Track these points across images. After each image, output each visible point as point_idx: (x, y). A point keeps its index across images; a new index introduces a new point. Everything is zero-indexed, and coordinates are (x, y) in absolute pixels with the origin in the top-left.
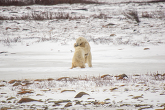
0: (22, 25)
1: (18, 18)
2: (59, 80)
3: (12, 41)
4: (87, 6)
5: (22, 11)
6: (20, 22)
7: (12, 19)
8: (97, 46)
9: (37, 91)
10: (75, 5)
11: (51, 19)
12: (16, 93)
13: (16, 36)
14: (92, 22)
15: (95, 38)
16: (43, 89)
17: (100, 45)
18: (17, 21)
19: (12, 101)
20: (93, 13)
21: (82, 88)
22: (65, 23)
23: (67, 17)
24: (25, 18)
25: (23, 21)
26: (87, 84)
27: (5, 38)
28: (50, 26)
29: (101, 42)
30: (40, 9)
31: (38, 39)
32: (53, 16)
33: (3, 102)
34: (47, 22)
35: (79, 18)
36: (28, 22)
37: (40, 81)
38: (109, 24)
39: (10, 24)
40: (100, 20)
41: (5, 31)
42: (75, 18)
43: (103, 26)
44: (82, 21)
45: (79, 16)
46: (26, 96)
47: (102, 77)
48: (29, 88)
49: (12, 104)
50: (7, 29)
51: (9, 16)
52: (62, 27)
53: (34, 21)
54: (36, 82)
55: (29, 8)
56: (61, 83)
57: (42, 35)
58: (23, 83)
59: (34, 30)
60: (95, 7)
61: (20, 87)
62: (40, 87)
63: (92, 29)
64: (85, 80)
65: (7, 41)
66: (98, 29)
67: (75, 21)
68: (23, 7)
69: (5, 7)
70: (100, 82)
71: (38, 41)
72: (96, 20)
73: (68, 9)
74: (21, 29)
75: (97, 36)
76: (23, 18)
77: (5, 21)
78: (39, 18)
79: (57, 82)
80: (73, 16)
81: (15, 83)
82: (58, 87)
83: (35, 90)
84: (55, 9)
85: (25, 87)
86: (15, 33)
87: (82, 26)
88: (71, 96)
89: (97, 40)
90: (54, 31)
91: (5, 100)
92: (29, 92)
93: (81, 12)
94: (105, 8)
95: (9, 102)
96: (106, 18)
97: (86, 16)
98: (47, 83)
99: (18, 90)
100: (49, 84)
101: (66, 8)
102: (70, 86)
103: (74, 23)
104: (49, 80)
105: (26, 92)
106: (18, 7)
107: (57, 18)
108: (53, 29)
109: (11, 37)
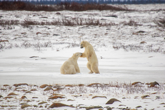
0: (52, 30)
1: (48, 24)
2: (89, 86)
3: (42, 46)
4: (117, 13)
5: (52, 16)
6: (50, 27)
7: (43, 24)
8: (127, 53)
9: (69, 96)
10: (104, 11)
11: (81, 25)
12: (47, 98)
13: (47, 41)
14: (122, 29)
15: (125, 45)
16: (74, 94)
17: (130, 52)
18: (48, 26)
19: (44, 105)
20: (123, 20)
21: (113, 94)
22: (95, 29)
23: (97, 24)
24: (55, 23)
25: (54, 26)
26: (119, 91)
27: (36, 42)
28: (80, 32)
29: (131, 49)
30: (70, 15)
31: (68, 45)
32: (84, 22)
33: (35, 106)
34: (77, 28)
35: (110, 25)
36: (58, 28)
37: (71, 86)
38: (140, 32)
39: (41, 29)
40: (130, 27)
41: (36, 36)
42: (105, 25)
43: (134, 34)
44: (113, 27)
45: (109, 22)
46: (57, 101)
47: (133, 84)
48: (61, 93)
49: (44, 108)
50: (37, 34)
51: (40, 21)
52: (92, 33)
53: (64, 27)
54: (67, 87)
55: (59, 14)
56: (92, 89)
57: (72, 41)
58: (54, 87)
59: (64, 36)
60: (125, 14)
61: (51, 91)
62: (72, 93)
63: (122, 36)
64: (117, 86)
65: (38, 46)
66: (128, 36)
67: (105, 28)
68: (53, 12)
69: (35, 12)
70: (132, 89)
71: (69, 47)
72: (126, 27)
73: (98, 15)
74: (52, 34)
75: (127, 43)
76: (53, 24)
77: (35, 26)
78: (69, 24)
79: (88, 88)
80: (103, 23)
81: (47, 87)
82: (89, 93)
83: (66, 95)
84: (85, 15)
85: (56, 92)
86: (45, 38)
87: (112, 33)
88: (102, 102)
89: (127, 47)
90: (84, 37)
91: (36, 104)
92: (60, 97)
93: (111, 18)
94: (135, 15)
95: (41, 107)
96: (136, 25)
97: (116, 23)
98: (78, 88)
99: (49, 95)
100: (80, 90)
101: (96, 14)
102: (101, 92)
103: (104, 29)
104: (80, 85)
105: (58, 97)
106: (48, 12)
107: (87, 24)
108: (83, 34)
109: (42, 42)
